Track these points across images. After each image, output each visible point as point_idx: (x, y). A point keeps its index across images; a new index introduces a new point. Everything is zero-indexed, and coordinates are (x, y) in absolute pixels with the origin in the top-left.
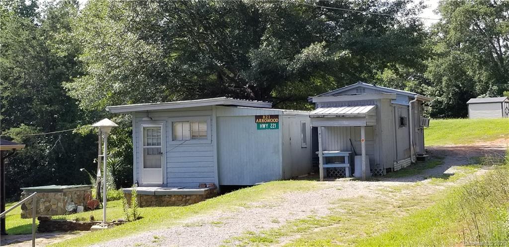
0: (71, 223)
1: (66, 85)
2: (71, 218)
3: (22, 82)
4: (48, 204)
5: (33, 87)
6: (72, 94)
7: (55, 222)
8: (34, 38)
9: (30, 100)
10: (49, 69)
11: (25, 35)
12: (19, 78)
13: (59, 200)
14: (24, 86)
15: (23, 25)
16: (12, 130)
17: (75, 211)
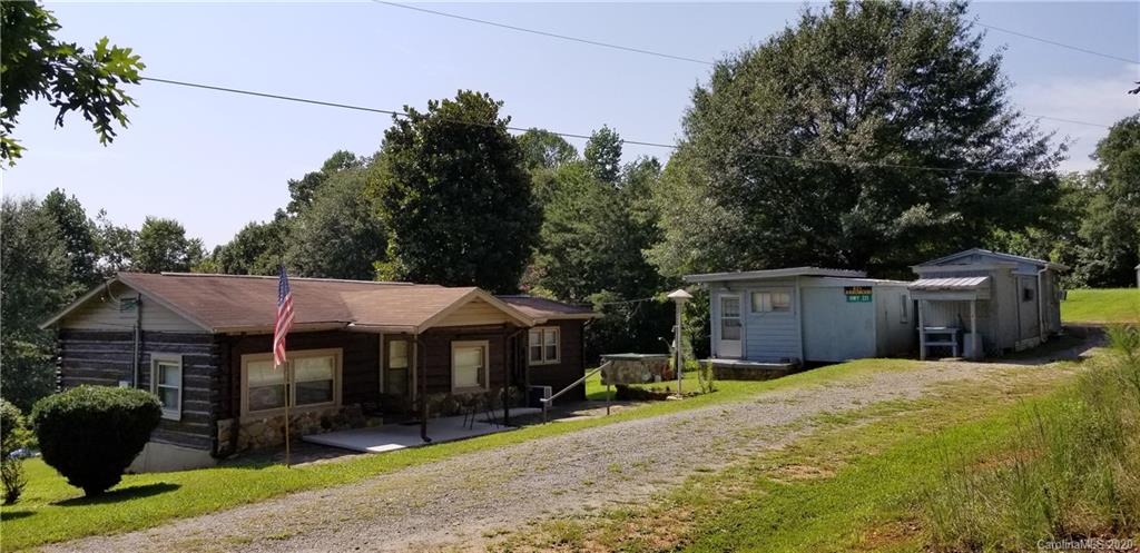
0: (646, 392)
1: (644, 252)
2: (648, 387)
3: (603, 247)
4: (626, 372)
5: (614, 252)
6: (650, 261)
7: (633, 390)
8: (615, 203)
9: (611, 265)
10: (629, 234)
11: (606, 199)
12: (601, 243)
13: (637, 369)
14: (605, 251)
15: (604, 189)
16: (594, 295)
17: (652, 380)
